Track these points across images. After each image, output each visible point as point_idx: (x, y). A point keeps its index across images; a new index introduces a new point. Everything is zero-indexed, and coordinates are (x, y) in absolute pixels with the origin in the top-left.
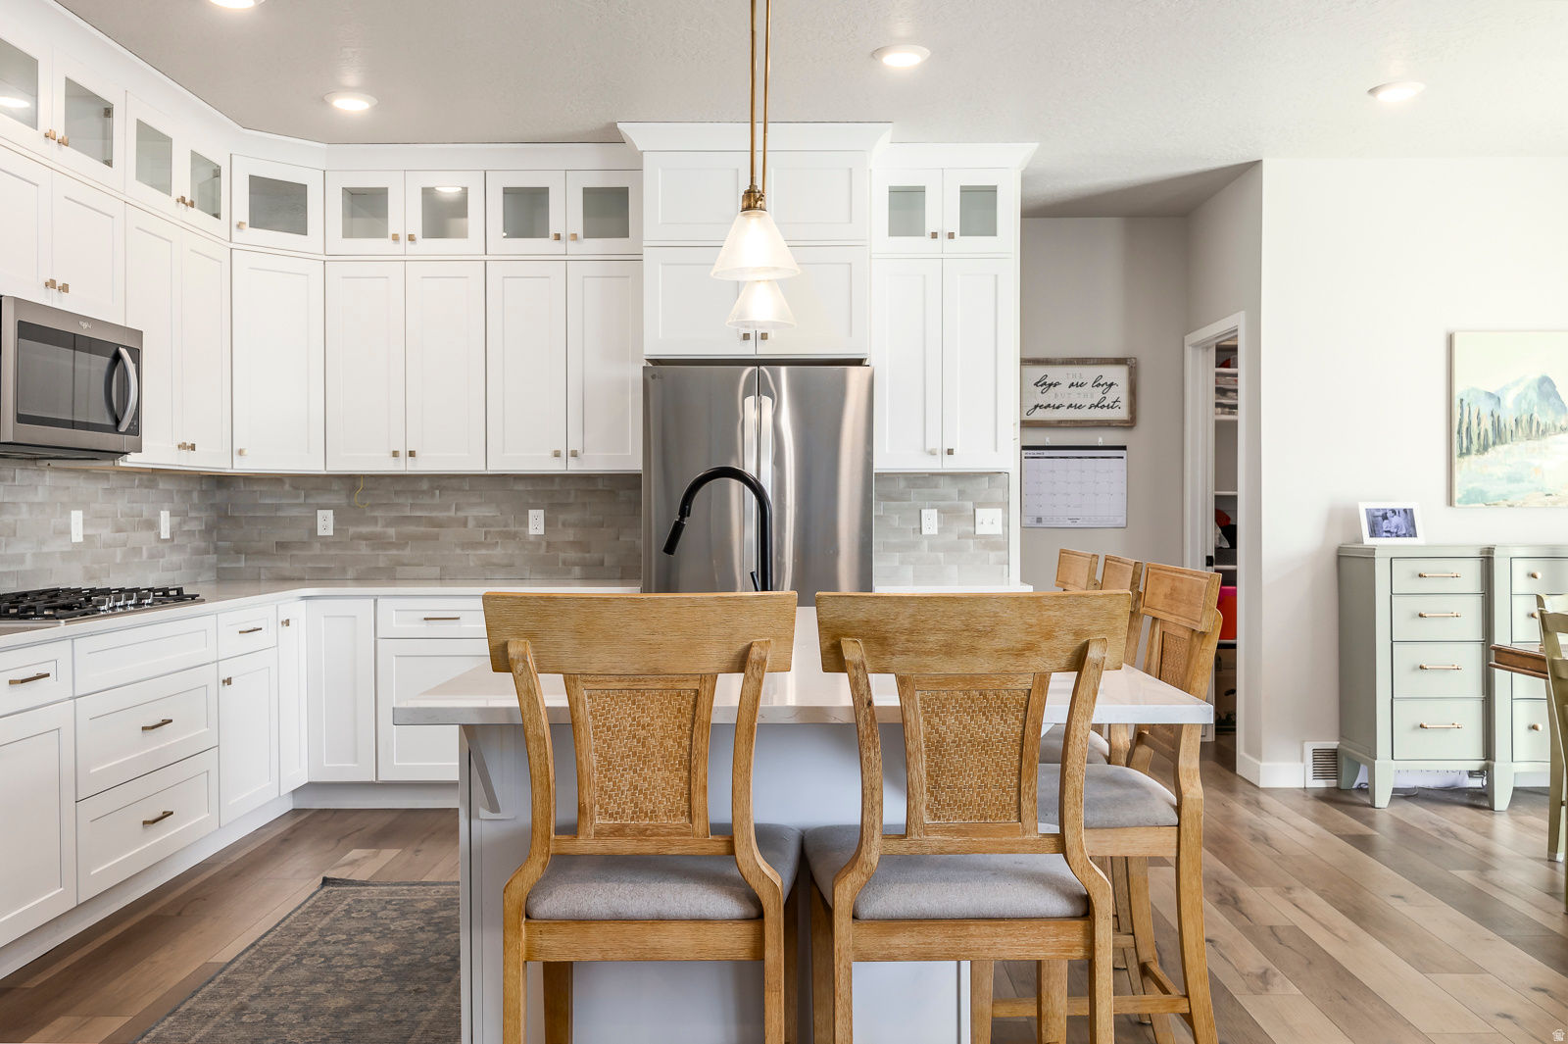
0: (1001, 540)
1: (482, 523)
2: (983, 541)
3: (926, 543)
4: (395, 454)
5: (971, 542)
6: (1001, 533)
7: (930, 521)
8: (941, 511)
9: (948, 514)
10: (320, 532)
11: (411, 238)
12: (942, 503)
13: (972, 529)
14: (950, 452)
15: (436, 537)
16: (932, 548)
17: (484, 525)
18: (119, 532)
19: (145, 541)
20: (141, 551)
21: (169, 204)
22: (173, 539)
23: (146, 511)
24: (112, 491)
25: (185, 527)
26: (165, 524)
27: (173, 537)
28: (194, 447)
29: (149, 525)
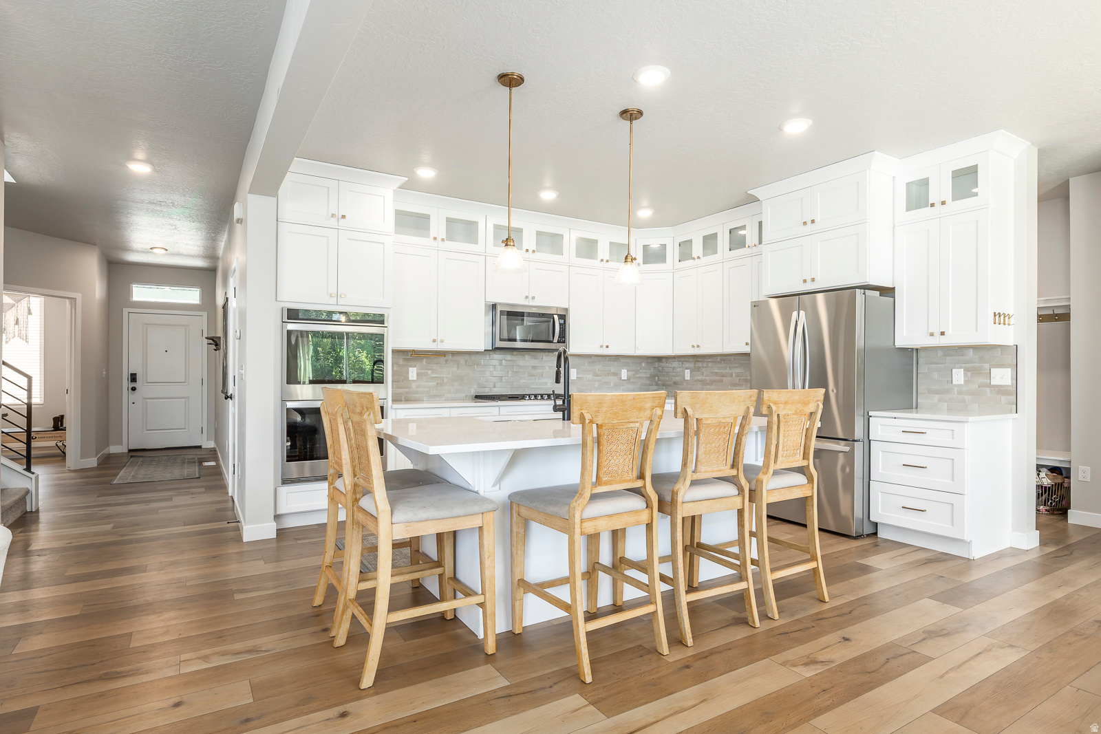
0: (1010, 389)
1: (738, 375)
2: (996, 389)
3: (956, 389)
4: (693, 346)
5: (988, 389)
6: (1010, 384)
7: (959, 376)
8: (966, 370)
9: (972, 371)
10: (686, 379)
11: (699, 258)
12: (967, 365)
13: (988, 381)
14: (943, 333)
15: (722, 381)
16: (960, 393)
17: (738, 376)
18: (596, 376)
19: (613, 379)
20: (610, 383)
21: (596, 263)
22: (629, 380)
23: (613, 369)
24: (593, 362)
25: (637, 376)
26: (624, 374)
27: (629, 379)
28: (607, 347)
29: (615, 374)
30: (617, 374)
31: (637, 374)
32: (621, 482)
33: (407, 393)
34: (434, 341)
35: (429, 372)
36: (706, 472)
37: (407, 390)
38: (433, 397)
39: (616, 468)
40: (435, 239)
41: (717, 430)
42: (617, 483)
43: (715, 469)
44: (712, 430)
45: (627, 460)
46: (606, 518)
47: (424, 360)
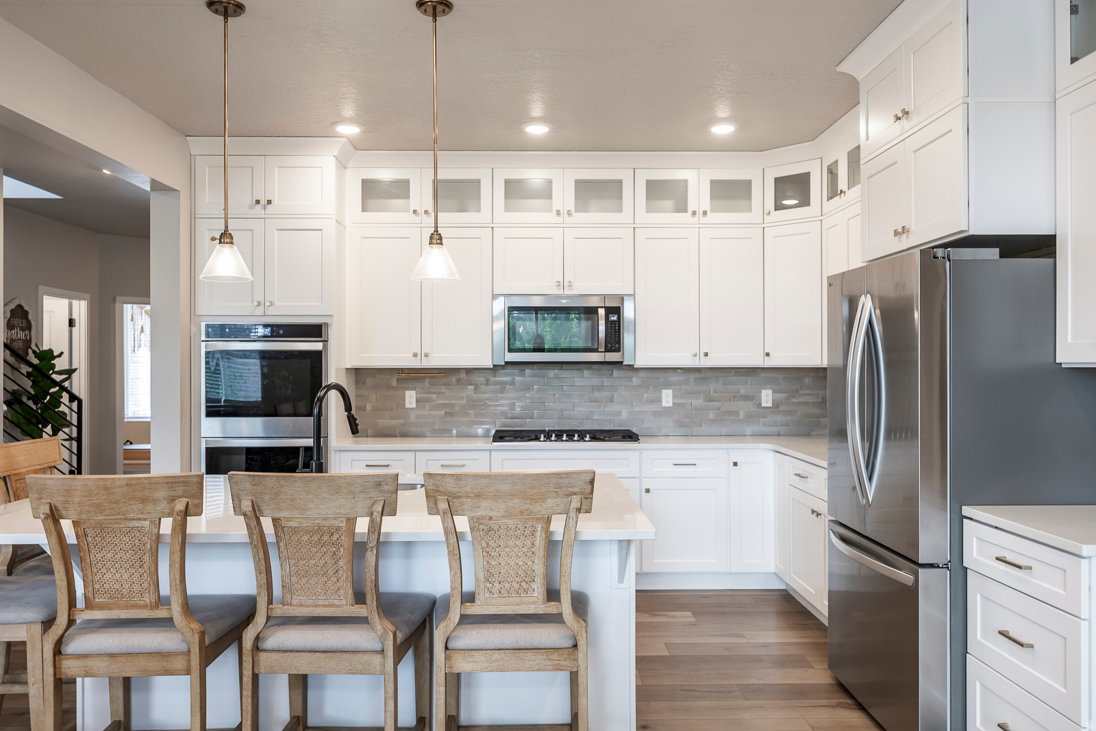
11: (843, 193)
18: (710, 401)
19: (743, 408)
20: (737, 413)
21: (685, 217)
22: (778, 407)
23: (743, 390)
24: (705, 379)
25: (794, 400)
26: (767, 397)
27: (776, 405)
28: (706, 354)
29: (747, 398)
30: (754, 398)
31: (793, 397)
32: (127, 607)
33: (403, 425)
34: (415, 355)
35: (434, 396)
36: (301, 605)
37: (402, 421)
38: (441, 432)
39: (117, 586)
40: (415, 212)
41: (315, 538)
42: (120, 607)
43: (321, 603)
44: (306, 538)
45: (137, 575)
46: (106, 659)
47: (427, 380)
